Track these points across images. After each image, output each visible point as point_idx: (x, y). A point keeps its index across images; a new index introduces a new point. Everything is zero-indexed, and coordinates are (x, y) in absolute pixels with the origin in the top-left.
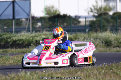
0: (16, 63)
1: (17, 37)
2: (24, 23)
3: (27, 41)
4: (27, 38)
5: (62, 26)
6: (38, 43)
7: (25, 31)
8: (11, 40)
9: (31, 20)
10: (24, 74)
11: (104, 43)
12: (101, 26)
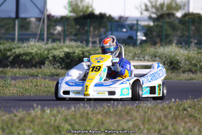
0: (21, 93)
1: (22, 48)
2: (33, 25)
3: (39, 55)
4: (39, 52)
5: (96, 32)
6: (57, 60)
7: (35, 38)
8: (12, 53)
9: (46, 21)
10: (39, 111)
11: (167, 64)
12: (162, 35)
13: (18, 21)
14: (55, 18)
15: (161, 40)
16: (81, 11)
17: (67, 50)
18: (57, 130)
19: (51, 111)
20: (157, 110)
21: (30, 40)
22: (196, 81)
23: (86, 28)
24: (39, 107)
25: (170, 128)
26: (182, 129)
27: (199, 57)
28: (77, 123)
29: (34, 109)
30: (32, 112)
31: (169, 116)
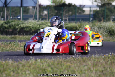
1: (24, 24)
2: (31, 11)
3: (34, 28)
4: (34, 26)
5: (67, 14)
7: (32, 18)
8: (19, 27)
9: (38, 8)
10: (34, 61)
11: (107, 32)
12: (104, 16)
13: (22, 9)
14: (43, 6)
15: (104, 18)
16: (58, 2)
18: (44, 71)
19: (40, 60)
20: (101, 59)
21: (29, 19)
23: (61, 12)
25: (108, 69)
28: (55, 67)
29: (31, 60)
30: (30, 61)
31: (108, 62)
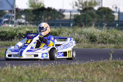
3: (11, 33)
4: (11, 31)
5: (46, 19)
6: (21, 36)
9: (15, 12)
10: (10, 68)
11: (89, 39)
12: (86, 21)
14: (21, 10)
15: (85, 24)
16: (37, 6)
17: (28, 30)
18: (20, 79)
19: (17, 67)
22: (106, 49)
23: (40, 16)
24: (10, 65)
25: (89, 77)
26: (96, 78)
27: (108, 34)
28: (33, 75)
29: (6, 67)
31: (89, 70)
